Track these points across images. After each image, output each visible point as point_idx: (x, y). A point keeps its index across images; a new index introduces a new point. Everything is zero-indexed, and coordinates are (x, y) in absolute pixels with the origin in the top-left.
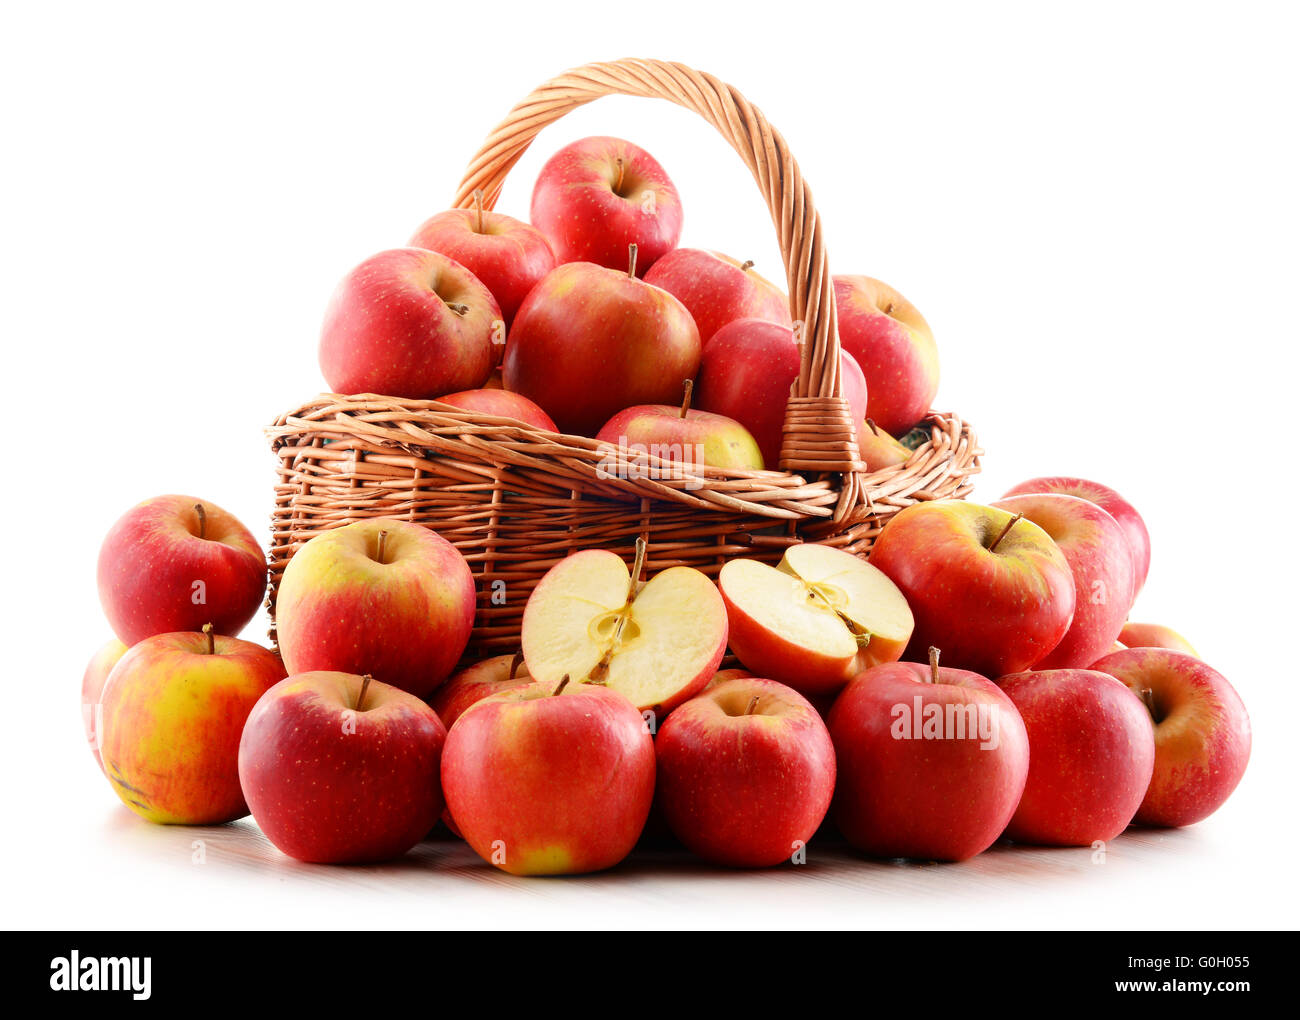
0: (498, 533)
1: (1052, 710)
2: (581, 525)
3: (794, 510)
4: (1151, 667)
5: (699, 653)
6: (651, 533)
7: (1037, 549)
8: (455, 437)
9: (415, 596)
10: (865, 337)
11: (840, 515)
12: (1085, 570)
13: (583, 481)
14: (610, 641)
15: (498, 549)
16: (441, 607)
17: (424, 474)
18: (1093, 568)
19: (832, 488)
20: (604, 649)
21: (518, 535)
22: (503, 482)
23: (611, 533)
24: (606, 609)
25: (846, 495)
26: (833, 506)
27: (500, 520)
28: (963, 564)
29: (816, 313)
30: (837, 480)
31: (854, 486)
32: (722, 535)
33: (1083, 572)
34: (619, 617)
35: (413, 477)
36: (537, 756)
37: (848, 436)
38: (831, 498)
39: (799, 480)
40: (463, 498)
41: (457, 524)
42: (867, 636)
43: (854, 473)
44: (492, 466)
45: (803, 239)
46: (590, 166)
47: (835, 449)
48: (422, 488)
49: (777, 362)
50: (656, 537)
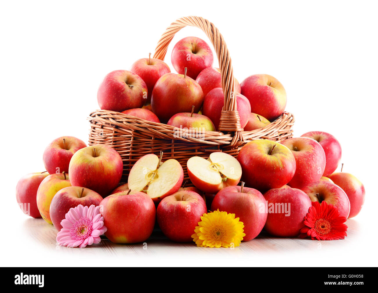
0: (133, 149)
1: (278, 200)
2: (155, 146)
3: (217, 142)
4: (320, 187)
5: (172, 183)
6: (175, 149)
7: (283, 154)
8: (122, 122)
9: (100, 166)
10: (260, 92)
11: (232, 144)
12: (306, 159)
13: (155, 135)
14: (150, 179)
15: (133, 153)
16: (108, 169)
17: (115, 132)
18: (308, 159)
19: (231, 136)
20: (148, 181)
21: (137, 149)
22: (134, 135)
23: (163, 149)
24: (151, 170)
25: (235, 138)
26: (231, 141)
27: (133, 145)
28: (258, 158)
29: (228, 87)
30: (233, 134)
31: (237, 135)
32: (196, 149)
33: (305, 160)
34: (154, 173)
35: (113, 133)
36: (116, 212)
37: (237, 121)
38: (231, 139)
39: (221, 134)
40: (124, 139)
41: (123, 146)
42: (226, 179)
43: (238, 132)
44: (131, 130)
45: (225, 66)
46: (186, 45)
47: (232, 125)
48: (115, 136)
49: (220, 101)
50: (176, 150)
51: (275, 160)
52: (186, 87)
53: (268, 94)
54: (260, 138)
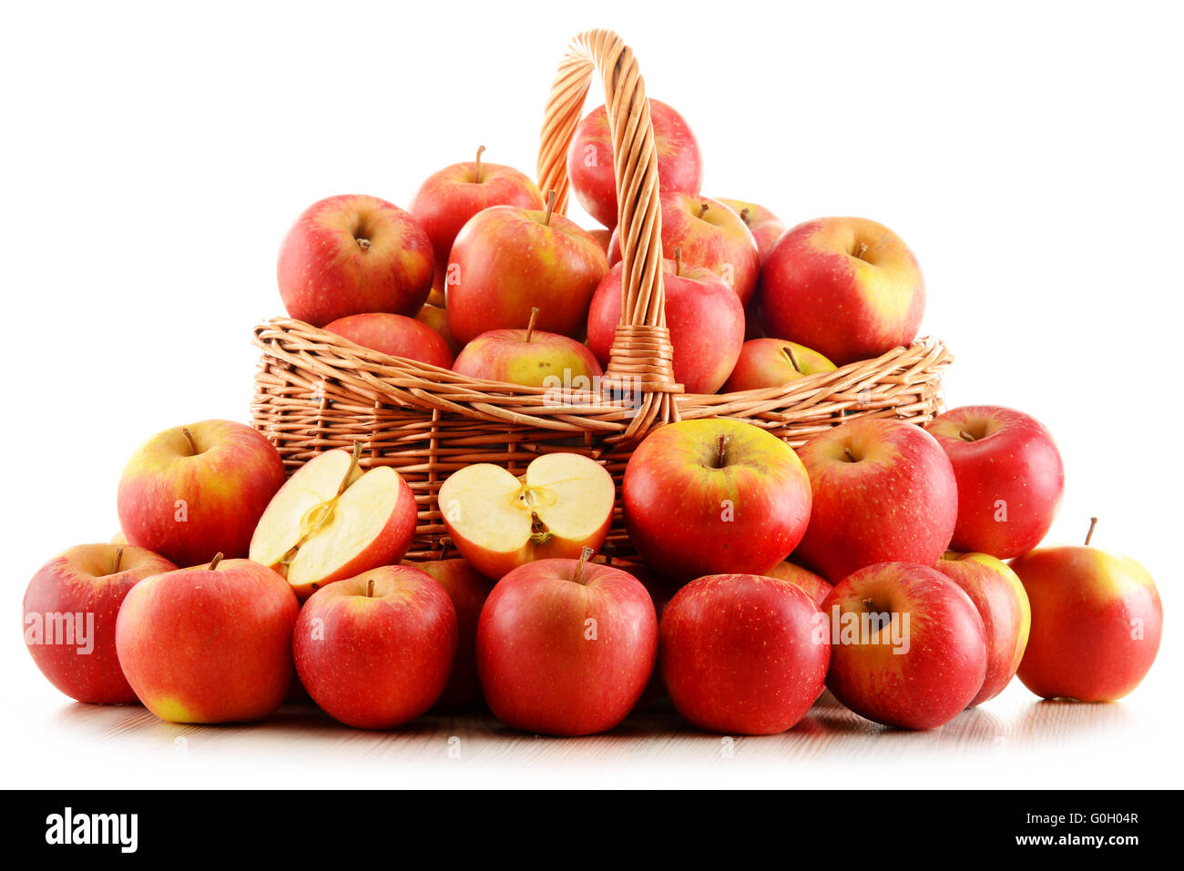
2: (382, 430)
6: (440, 439)
8: (297, 352)
11: (630, 431)
14: (311, 529)
17: (288, 384)
20: (306, 532)
22: (328, 392)
24: (322, 499)
26: (628, 422)
27: (325, 425)
32: (511, 442)
34: (325, 507)
35: (282, 386)
40: (305, 405)
41: (302, 426)
42: (544, 536)
47: (640, 371)
48: (286, 395)
50: (445, 443)
51: (715, 484)
52: (527, 248)
53: (835, 279)
54: (753, 417)
